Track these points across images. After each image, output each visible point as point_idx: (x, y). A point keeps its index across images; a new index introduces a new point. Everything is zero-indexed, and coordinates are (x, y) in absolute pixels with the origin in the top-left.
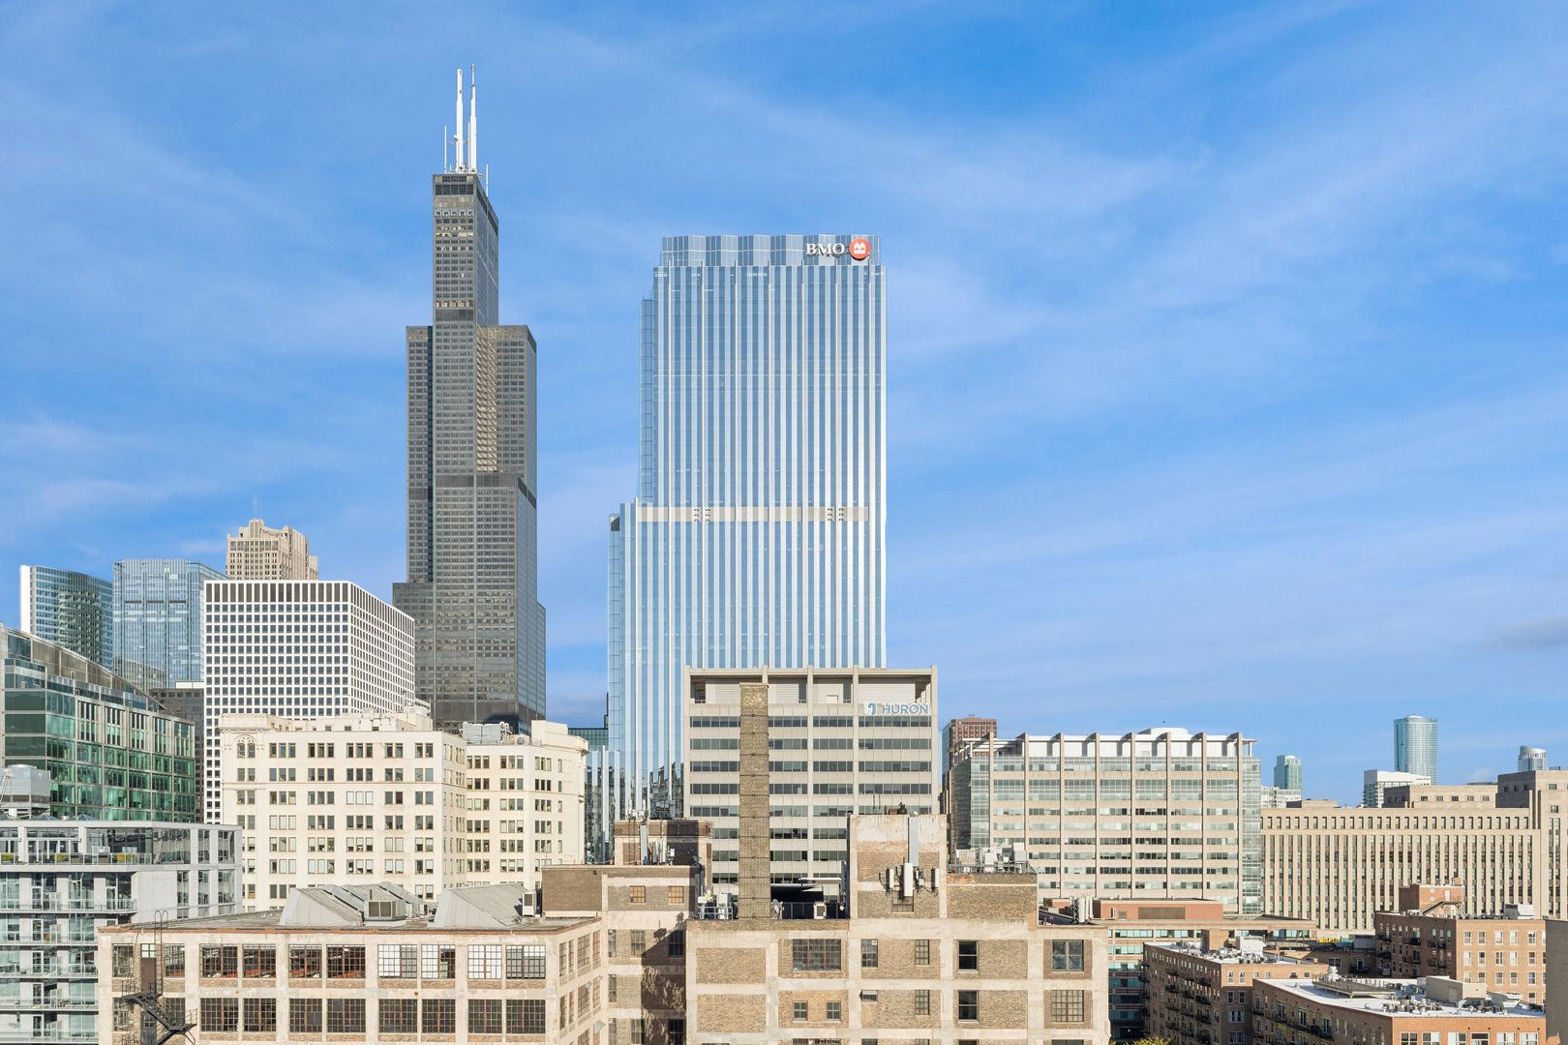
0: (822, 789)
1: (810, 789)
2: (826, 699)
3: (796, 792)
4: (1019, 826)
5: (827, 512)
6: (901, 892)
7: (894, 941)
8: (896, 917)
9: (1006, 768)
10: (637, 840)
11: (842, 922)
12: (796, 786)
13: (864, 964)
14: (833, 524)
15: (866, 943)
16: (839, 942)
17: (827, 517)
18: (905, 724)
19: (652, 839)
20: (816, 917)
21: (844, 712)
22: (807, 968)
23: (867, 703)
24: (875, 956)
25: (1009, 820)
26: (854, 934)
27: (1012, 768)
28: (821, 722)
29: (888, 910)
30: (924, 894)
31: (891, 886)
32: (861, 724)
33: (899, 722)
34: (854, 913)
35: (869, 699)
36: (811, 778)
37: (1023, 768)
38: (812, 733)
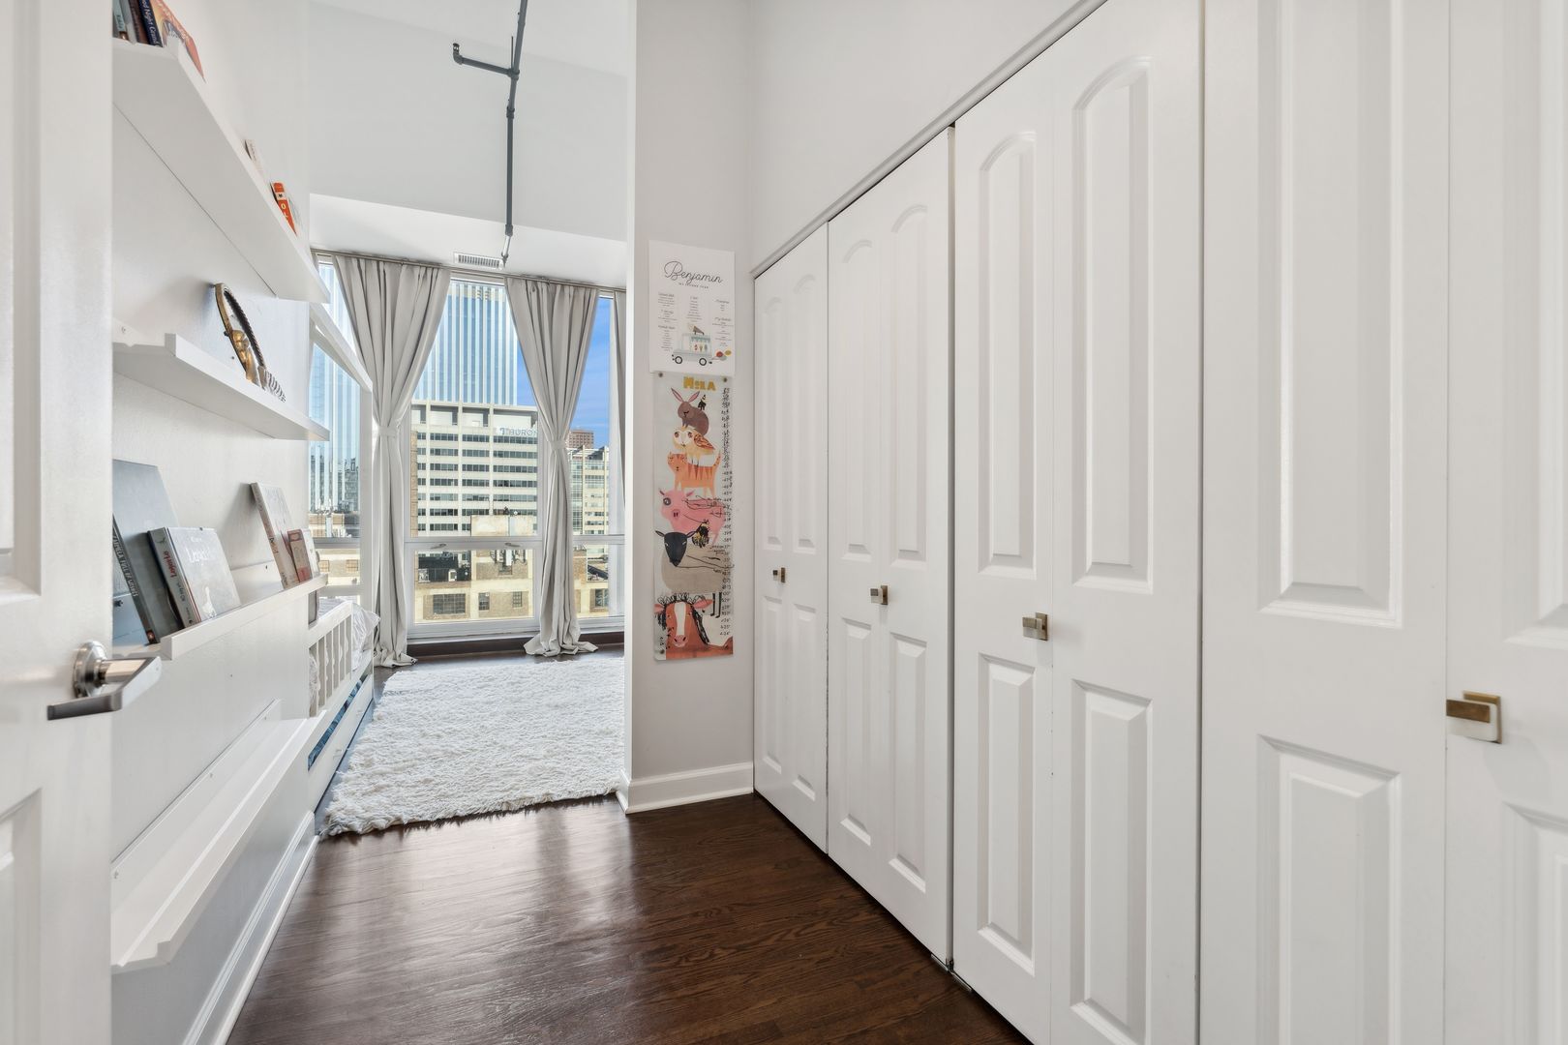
0: (468, 483)
1: (460, 483)
2: (471, 423)
3: (450, 484)
4: (600, 504)
5: (477, 293)
6: (504, 563)
7: (500, 594)
8: (501, 578)
9: (593, 468)
10: (324, 527)
11: (466, 582)
12: (450, 481)
13: (480, 608)
14: (481, 301)
15: (482, 595)
16: (464, 595)
17: (477, 296)
18: (524, 442)
19: (335, 527)
20: (450, 580)
21: (483, 432)
22: (442, 613)
23: (498, 428)
24: (488, 603)
25: (594, 500)
26: (473, 590)
27: (597, 468)
28: (468, 438)
29: (496, 575)
30: (518, 564)
31: (498, 560)
32: (495, 441)
33: (520, 441)
34: (474, 576)
35: (499, 425)
36: (460, 475)
37: (603, 469)
38: (461, 445)
